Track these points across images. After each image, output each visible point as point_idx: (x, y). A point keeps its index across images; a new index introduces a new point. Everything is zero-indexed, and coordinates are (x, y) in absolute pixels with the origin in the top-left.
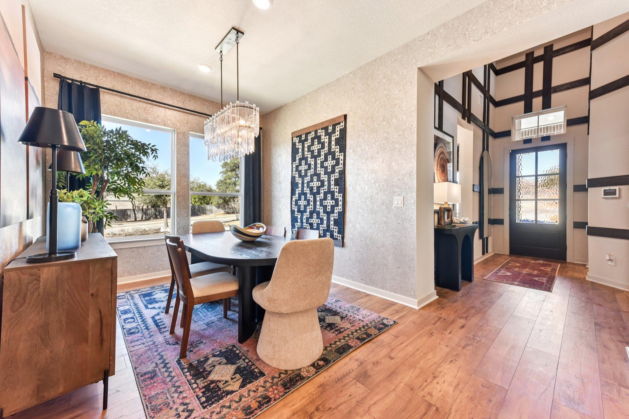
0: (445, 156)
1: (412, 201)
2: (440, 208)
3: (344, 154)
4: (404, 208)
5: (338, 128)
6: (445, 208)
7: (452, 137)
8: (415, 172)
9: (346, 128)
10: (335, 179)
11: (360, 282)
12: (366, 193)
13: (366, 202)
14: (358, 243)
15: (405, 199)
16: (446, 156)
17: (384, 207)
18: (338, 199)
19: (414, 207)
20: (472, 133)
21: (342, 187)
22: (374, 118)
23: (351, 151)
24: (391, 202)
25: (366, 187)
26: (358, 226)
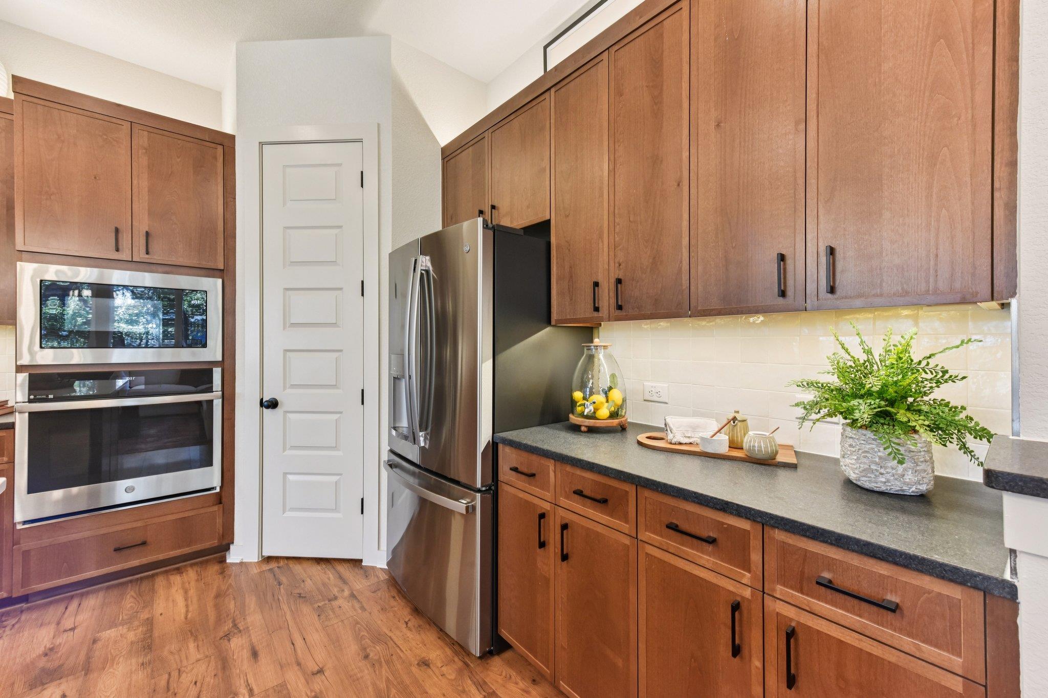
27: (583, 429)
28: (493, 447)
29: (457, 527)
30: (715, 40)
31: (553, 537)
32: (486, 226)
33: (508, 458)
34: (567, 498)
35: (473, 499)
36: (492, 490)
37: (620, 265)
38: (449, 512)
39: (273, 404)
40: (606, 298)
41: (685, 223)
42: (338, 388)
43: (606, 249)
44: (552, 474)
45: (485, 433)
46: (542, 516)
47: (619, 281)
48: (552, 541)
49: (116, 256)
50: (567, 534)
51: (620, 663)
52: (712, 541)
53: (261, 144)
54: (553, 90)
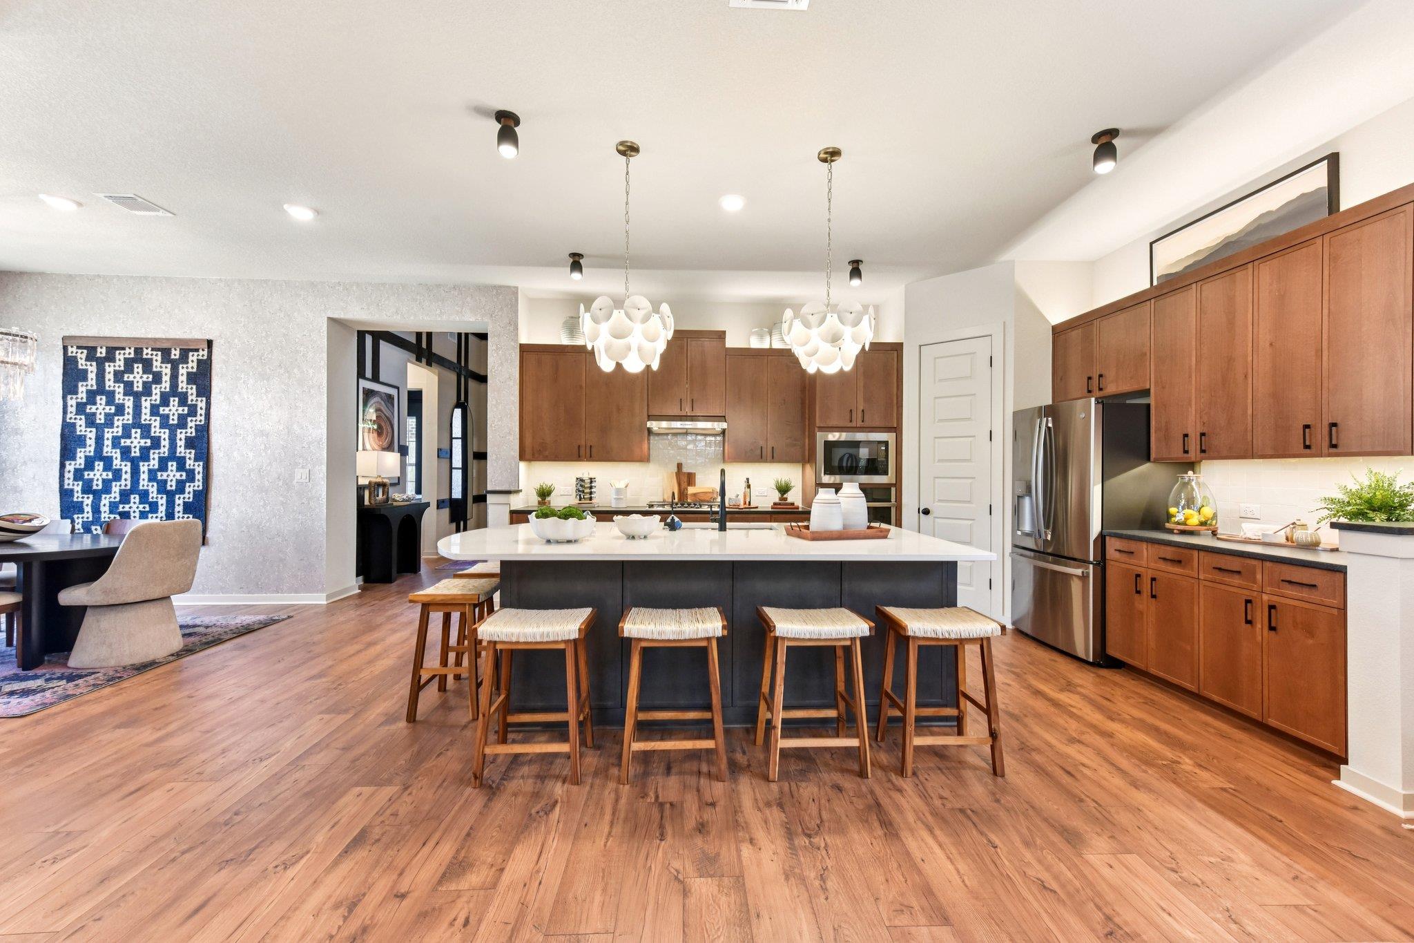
0: (383, 413)
1: (321, 475)
2: (370, 483)
3: (207, 400)
4: (310, 484)
5: (193, 357)
6: (376, 483)
7: (398, 388)
8: (324, 440)
9: (211, 361)
10: (187, 438)
11: (239, 593)
12: (251, 462)
13: (250, 475)
14: (235, 537)
15: (311, 473)
16: (386, 413)
17: (281, 483)
18: (194, 470)
19: (324, 483)
20: (436, 378)
21: (203, 451)
22: (264, 360)
23: (222, 398)
24: (292, 476)
25: (251, 455)
26: (234, 510)
27: (1175, 531)
28: (1102, 538)
29: (1076, 587)
30: (1269, 293)
31: (1146, 587)
32: (1097, 402)
33: (1112, 545)
34: (1156, 563)
35: (1088, 568)
36: (1102, 563)
37: (1204, 423)
38: (1068, 577)
39: (926, 512)
40: (1193, 446)
41: (1250, 401)
42: (972, 503)
43: (1194, 413)
44: (1145, 551)
45: (1095, 528)
46: (1138, 576)
47: (1203, 434)
48: (1145, 590)
49: (850, 425)
50: (1155, 585)
51: (1189, 648)
52: (1239, 572)
53: (920, 346)
54: (1153, 301)
